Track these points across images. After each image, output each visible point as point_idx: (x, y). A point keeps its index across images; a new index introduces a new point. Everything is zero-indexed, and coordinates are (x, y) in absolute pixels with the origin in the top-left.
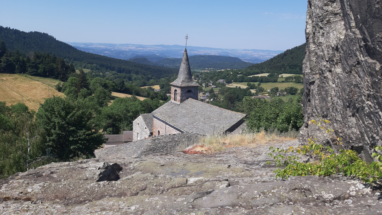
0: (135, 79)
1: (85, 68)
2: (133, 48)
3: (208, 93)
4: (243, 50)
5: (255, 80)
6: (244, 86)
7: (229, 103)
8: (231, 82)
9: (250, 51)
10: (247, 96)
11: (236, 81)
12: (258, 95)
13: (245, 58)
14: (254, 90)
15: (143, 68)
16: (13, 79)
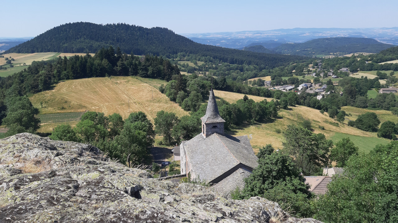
0: (247, 70)
1: (199, 60)
2: (250, 35)
3: (325, 85)
4: (381, 29)
5: (387, 68)
6: (371, 76)
7: (348, 97)
8: (357, 71)
9: (391, 30)
10: (374, 88)
11: (363, 69)
12: (388, 87)
13: (383, 38)
14: (385, 81)
15: (256, 58)
16: (126, 82)
